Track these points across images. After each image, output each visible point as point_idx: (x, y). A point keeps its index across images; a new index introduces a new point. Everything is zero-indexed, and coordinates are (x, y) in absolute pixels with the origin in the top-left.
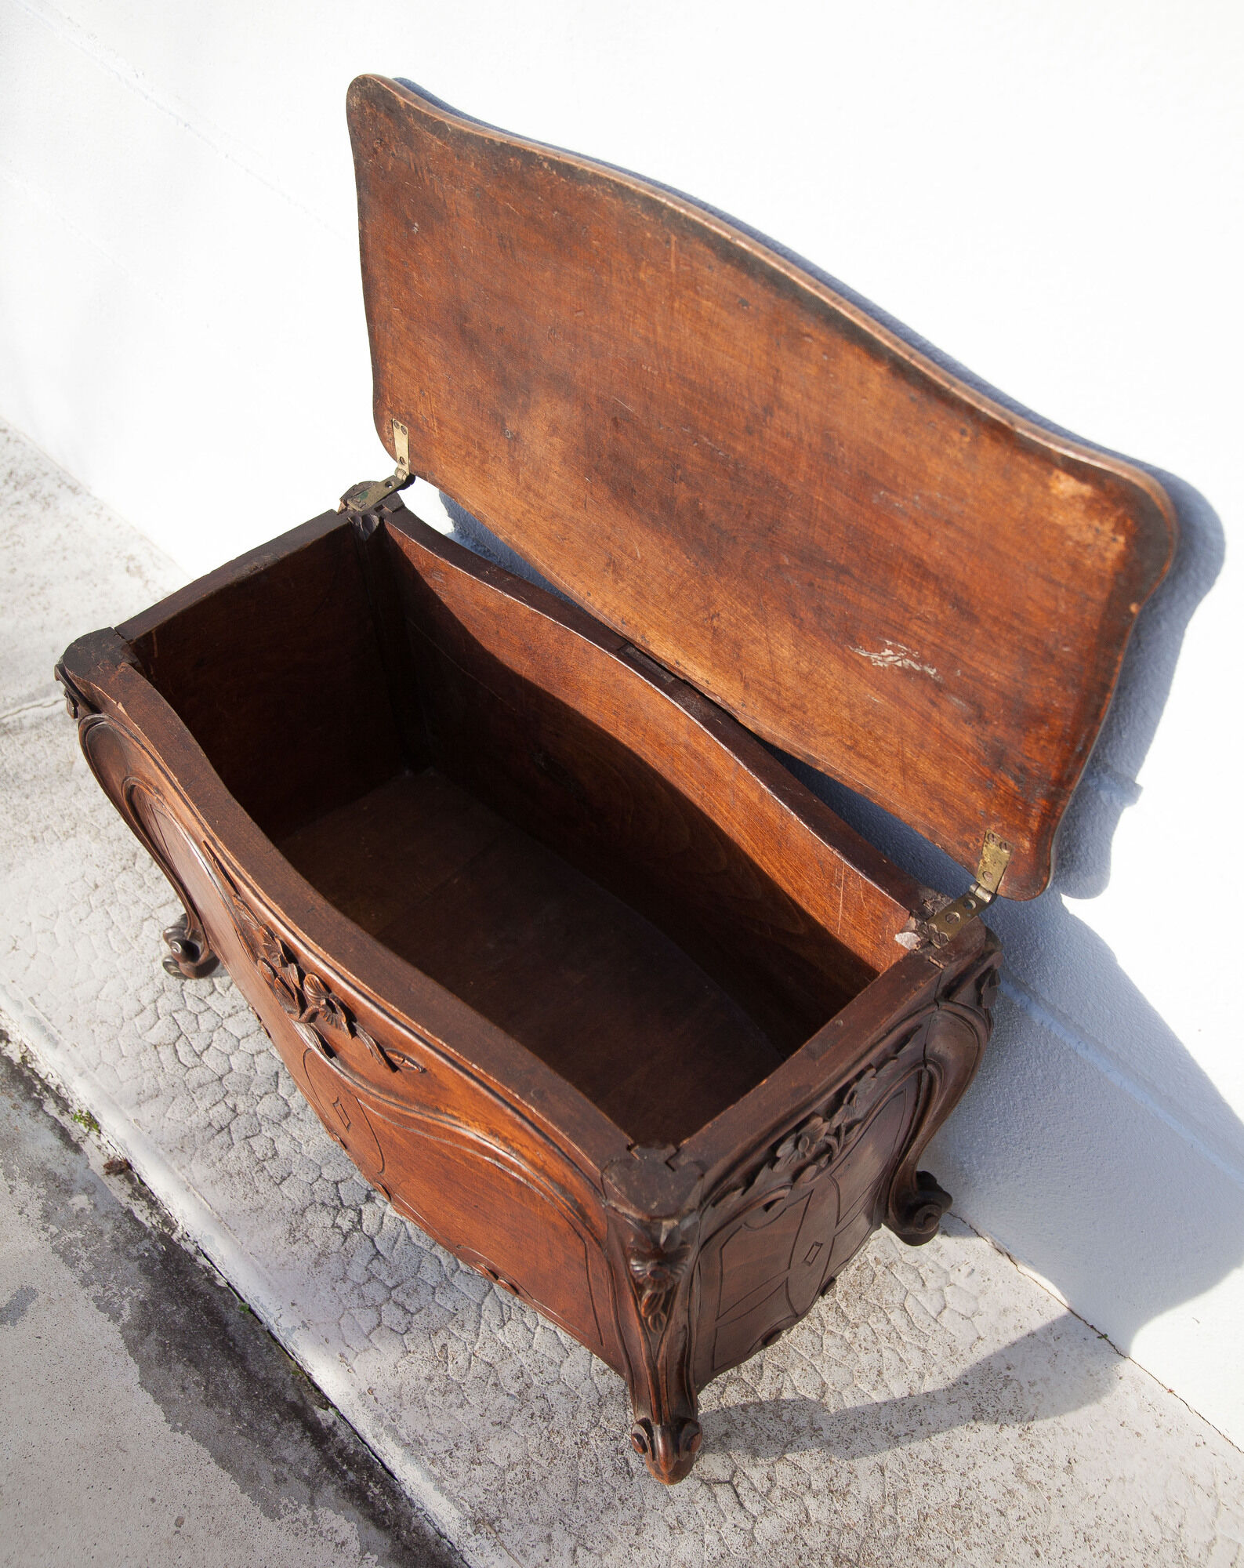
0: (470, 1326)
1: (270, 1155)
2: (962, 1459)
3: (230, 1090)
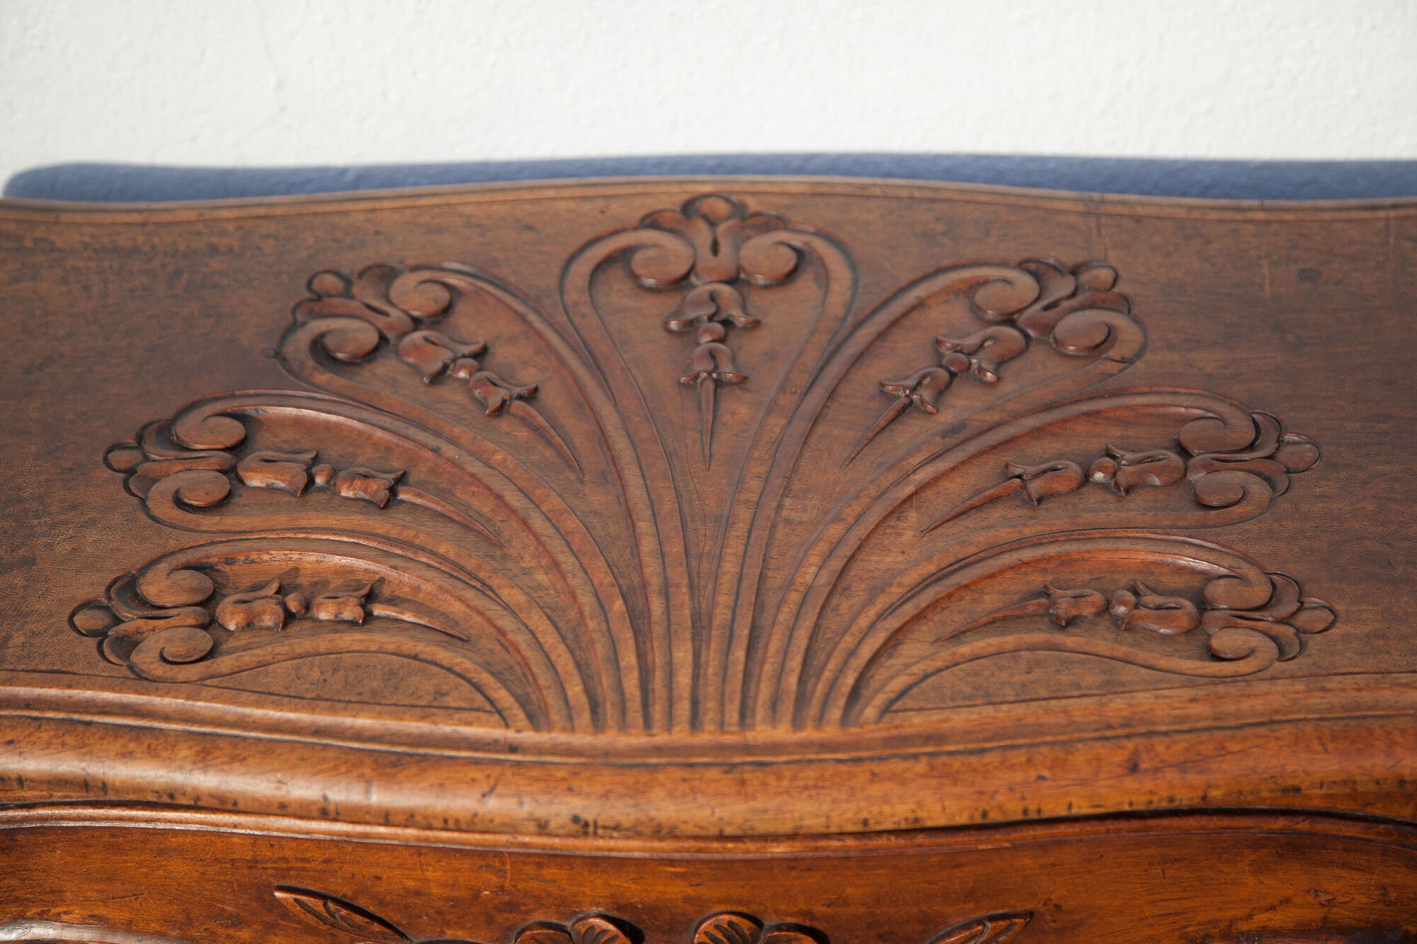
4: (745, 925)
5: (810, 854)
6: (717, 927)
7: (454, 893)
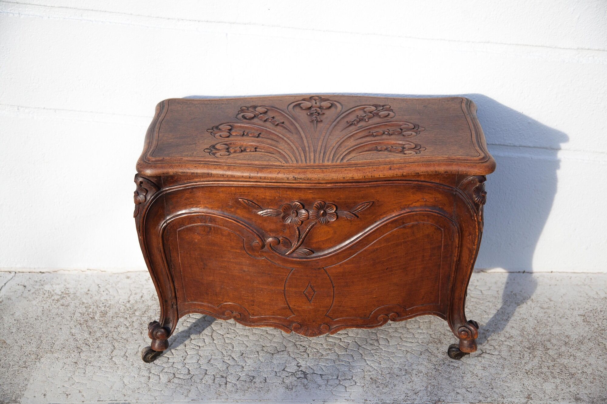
1: (252, 378)
2: (526, 314)
3: (214, 374)
4: (323, 203)
5: (334, 187)
6: (318, 203)
7: (271, 198)
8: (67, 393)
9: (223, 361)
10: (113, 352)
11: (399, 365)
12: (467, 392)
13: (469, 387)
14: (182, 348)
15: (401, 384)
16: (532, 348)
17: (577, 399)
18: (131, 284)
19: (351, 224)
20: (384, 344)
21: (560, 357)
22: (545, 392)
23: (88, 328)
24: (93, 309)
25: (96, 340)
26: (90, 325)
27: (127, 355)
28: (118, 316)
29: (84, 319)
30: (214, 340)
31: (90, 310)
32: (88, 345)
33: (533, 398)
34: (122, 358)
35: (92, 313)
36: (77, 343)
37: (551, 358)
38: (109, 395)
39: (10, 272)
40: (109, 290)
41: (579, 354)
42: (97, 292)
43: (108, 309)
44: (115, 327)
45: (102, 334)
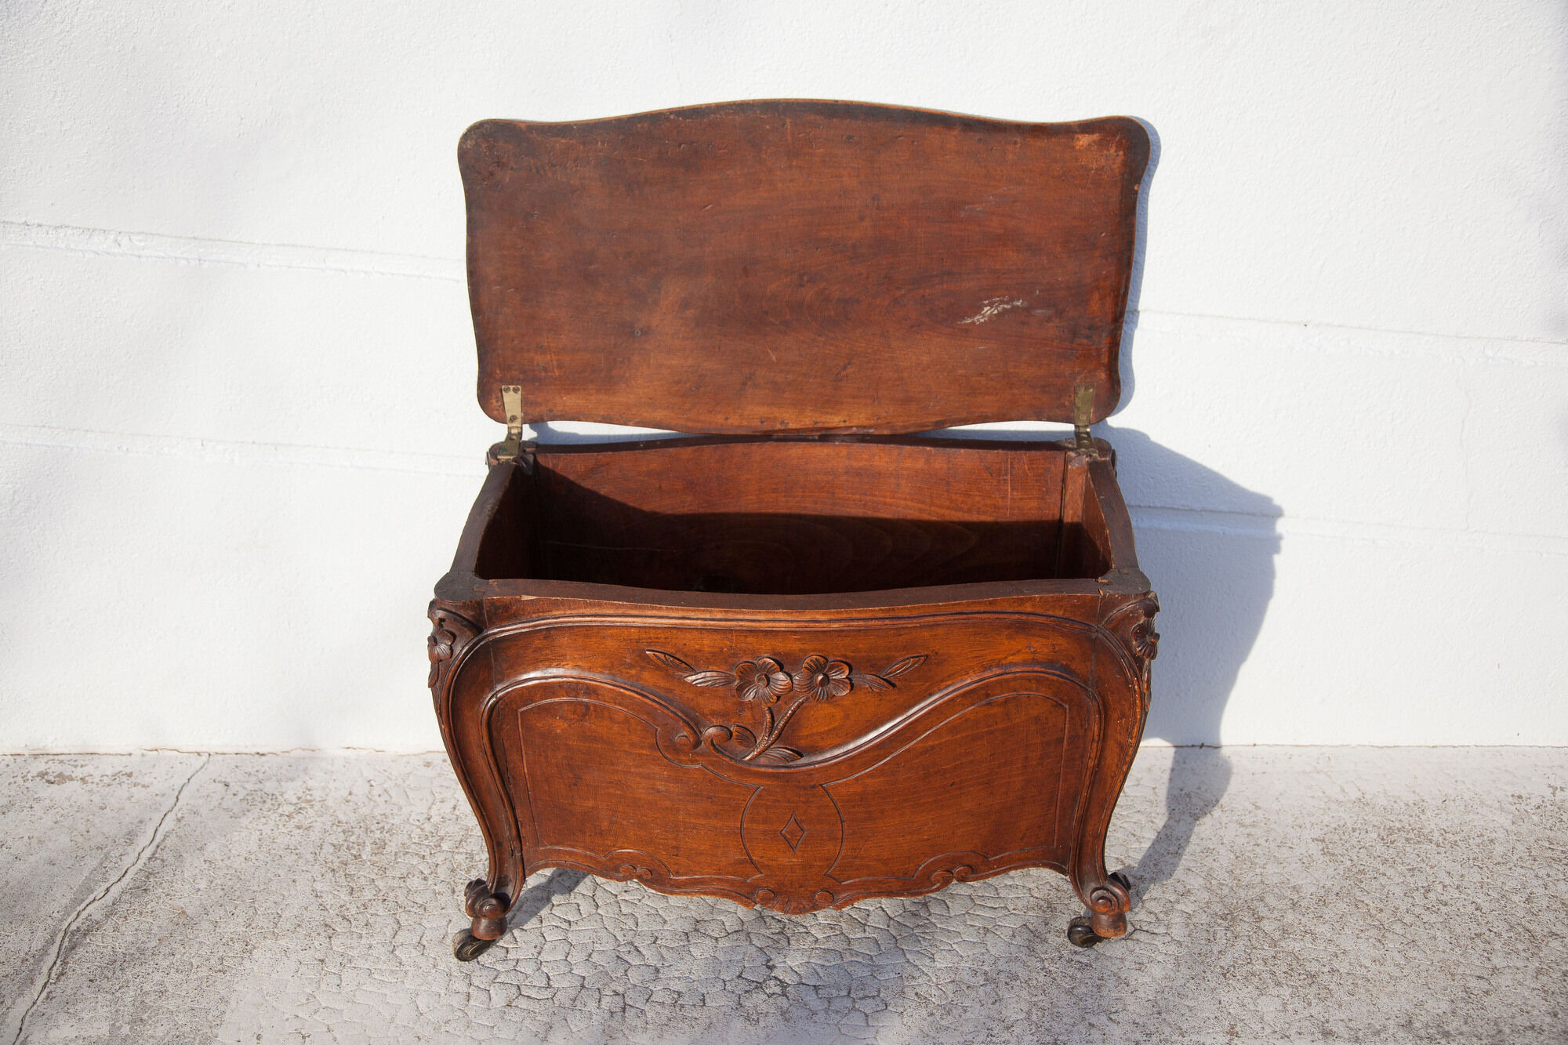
0: (916, 974)
1: (676, 996)
2: (1213, 838)
3: (599, 986)
4: (822, 660)
5: (846, 628)
6: (811, 661)
7: (713, 650)
8: (303, 1032)
9: (618, 957)
10: (396, 937)
11: (970, 962)
12: (1110, 1023)
13: (1113, 1010)
14: (534, 926)
15: (978, 1006)
16: (1229, 917)
17: (1327, 1034)
18: (435, 778)
19: (880, 700)
20: (939, 913)
21: (1286, 936)
22: (1262, 1018)
23: (349, 880)
24: (359, 836)
25: (362, 908)
26: (352, 873)
27: (425, 943)
28: (407, 853)
29: (341, 859)
30: (597, 906)
31: (353, 839)
32: (348, 920)
33: (1240, 1032)
34: (413, 951)
35: (355, 846)
36: (326, 913)
37: (1268, 940)
38: (388, 1037)
39: (199, 754)
40: (390, 792)
41: (1321, 929)
42: (367, 797)
43: (388, 835)
44: (400, 878)
45: (375, 893)
